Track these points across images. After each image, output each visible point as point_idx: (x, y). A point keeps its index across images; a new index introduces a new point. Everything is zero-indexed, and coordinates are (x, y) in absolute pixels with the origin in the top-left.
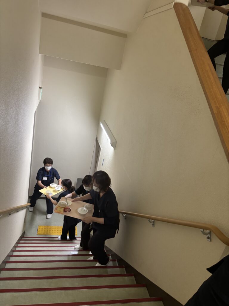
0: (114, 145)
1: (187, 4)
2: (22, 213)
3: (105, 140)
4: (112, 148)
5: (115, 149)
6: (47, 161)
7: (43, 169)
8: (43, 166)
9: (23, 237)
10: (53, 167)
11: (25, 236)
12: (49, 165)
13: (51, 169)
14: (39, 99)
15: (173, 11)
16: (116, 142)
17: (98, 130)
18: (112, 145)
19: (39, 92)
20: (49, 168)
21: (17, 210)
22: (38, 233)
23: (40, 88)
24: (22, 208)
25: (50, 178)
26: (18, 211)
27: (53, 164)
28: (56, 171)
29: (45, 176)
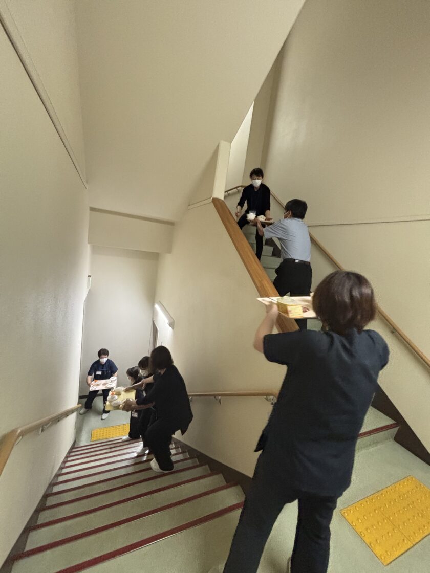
0: (172, 325)
1: (222, 198)
2: (72, 418)
3: (163, 321)
4: (170, 328)
5: (173, 329)
6: (102, 352)
7: (98, 362)
8: (97, 358)
9: (73, 447)
10: (109, 359)
11: (76, 446)
12: (104, 356)
13: (107, 361)
14: (88, 287)
15: (212, 204)
16: (174, 321)
17: (154, 313)
18: (170, 325)
19: (89, 280)
20: (104, 360)
21: (67, 414)
22: (92, 439)
23: (89, 276)
24: (72, 411)
25: (105, 372)
26: (68, 416)
27: (109, 355)
28: (113, 363)
29: (99, 371)
